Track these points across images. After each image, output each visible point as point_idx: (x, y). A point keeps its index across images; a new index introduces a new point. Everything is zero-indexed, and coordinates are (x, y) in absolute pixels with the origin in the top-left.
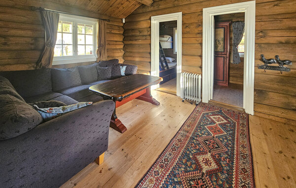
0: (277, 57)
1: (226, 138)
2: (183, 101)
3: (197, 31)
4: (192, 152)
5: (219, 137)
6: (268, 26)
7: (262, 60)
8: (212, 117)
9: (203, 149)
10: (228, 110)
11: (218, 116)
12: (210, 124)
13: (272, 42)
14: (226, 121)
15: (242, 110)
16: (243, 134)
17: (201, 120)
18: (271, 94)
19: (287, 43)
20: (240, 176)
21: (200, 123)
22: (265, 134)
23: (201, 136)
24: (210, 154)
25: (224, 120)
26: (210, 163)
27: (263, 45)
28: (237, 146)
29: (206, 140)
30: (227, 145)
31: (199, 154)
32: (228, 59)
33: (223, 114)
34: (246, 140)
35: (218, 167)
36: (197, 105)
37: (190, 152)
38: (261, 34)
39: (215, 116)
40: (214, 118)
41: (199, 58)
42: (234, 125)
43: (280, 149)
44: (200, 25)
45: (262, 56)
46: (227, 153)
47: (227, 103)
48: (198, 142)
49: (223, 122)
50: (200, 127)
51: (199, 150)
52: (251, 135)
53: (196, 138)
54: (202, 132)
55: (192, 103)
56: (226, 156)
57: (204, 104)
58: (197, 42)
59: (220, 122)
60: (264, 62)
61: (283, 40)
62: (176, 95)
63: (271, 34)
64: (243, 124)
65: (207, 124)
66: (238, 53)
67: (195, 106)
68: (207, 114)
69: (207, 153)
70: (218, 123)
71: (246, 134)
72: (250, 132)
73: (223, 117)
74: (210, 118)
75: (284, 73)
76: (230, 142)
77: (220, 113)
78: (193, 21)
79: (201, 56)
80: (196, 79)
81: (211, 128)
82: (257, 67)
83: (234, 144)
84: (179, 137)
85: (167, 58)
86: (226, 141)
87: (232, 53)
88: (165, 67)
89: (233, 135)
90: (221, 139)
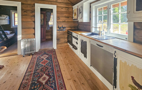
0: (62, 26)
1: (50, 63)
2: (24, 56)
3: (31, 15)
4: (36, 80)
5: (46, 65)
6: (60, 15)
7: (58, 28)
8: (42, 57)
9: (41, 74)
10: (48, 51)
11: (44, 56)
12: (42, 60)
13: (61, 21)
14: (48, 56)
15: (53, 48)
16: (55, 58)
17: (37, 61)
18: (61, 39)
19: (65, 21)
20: (57, 74)
21: (37, 63)
22: (61, 54)
23: (39, 69)
24: (44, 74)
25: (47, 56)
26: (46, 78)
27: (59, 22)
28: (54, 63)
29: (42, 69)
30: (50, 66)
31: (39, 78)
32: (45, 28)
33: (46, 53)
34: (56, 59)
35: (49, 77)
36: (33, 55)
37: (35, 80)
38: (58, 18)
39: (43, 56)
40: (43, 57)
41: (33, 29)
42: (51, 56)
43: (65, 56)
44: (33, 12)
45: (59, 26)
46: (51, 69)
47: (47, 48)
48: (38, 73)
49: (47, 57)
50: (37, 65)
51: (39, 76)
52: (57, 56)
53: (36, 72)
54: (39, 67)
55: (30, 55)
56: (51, 70)
57: (37, 52)
58: (32, 21)
59: (46, 58)
60: (59, 28)
61: (64, 20)
62: (17, 55)
63: (61, 18)
64: (54, 54)
65: (40, 62)
66: (49, 25)
67: (32, 56)
68: (39, 57)
69: (43, 75)
70: (45, 58)
71: (56, 57)
72: (57, 55)
73: (46, 55)
74: (41, 58)
75: (64, 31)
76: (51, 64)
77: (45, 53)
78: (29, 9)
79: (34, 28)
80: (32, 41)
81: (42, 63)
82: (57, 30)
83: (53, 64)
84: (26, 77)
85: (5, 31)
86: (50, 64)
87: (47, 26)
88: (4, 38)
89: (52, 60)
90: (48, 65)
